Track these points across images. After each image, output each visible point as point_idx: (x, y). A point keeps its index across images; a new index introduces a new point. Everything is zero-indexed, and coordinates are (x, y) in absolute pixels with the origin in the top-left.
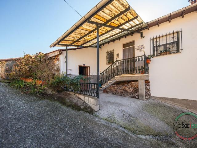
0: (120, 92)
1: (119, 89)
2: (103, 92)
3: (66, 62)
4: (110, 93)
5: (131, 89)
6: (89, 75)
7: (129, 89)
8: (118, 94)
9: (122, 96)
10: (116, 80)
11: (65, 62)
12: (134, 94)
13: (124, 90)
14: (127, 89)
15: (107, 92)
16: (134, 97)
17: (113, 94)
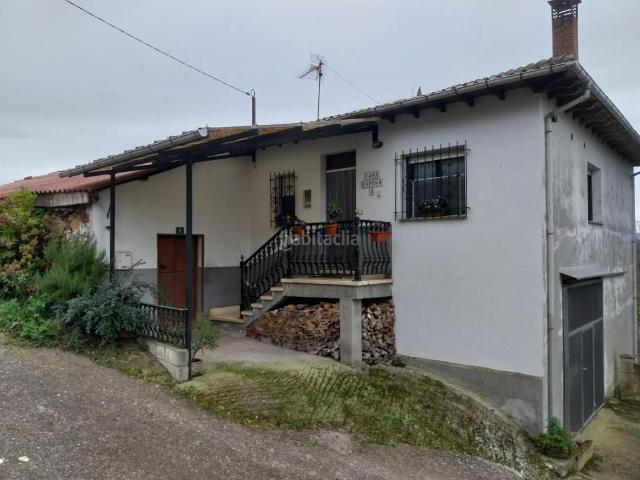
0: (291, 337)
1: (290, 325)
2: (247, 336)
3: (112, 228)
4: (265, 340)
5: (322, 328)
6: (200, 265)
7: (316, 326)
8: (286, 342)
9: (296, 349)
10: (284, 294)
11: (108, 228)
12: (330, 344)
13: (303, 330)
14: (311, 327)
15: (258, 336)
16: (329, 355)
17: (274, 342)
